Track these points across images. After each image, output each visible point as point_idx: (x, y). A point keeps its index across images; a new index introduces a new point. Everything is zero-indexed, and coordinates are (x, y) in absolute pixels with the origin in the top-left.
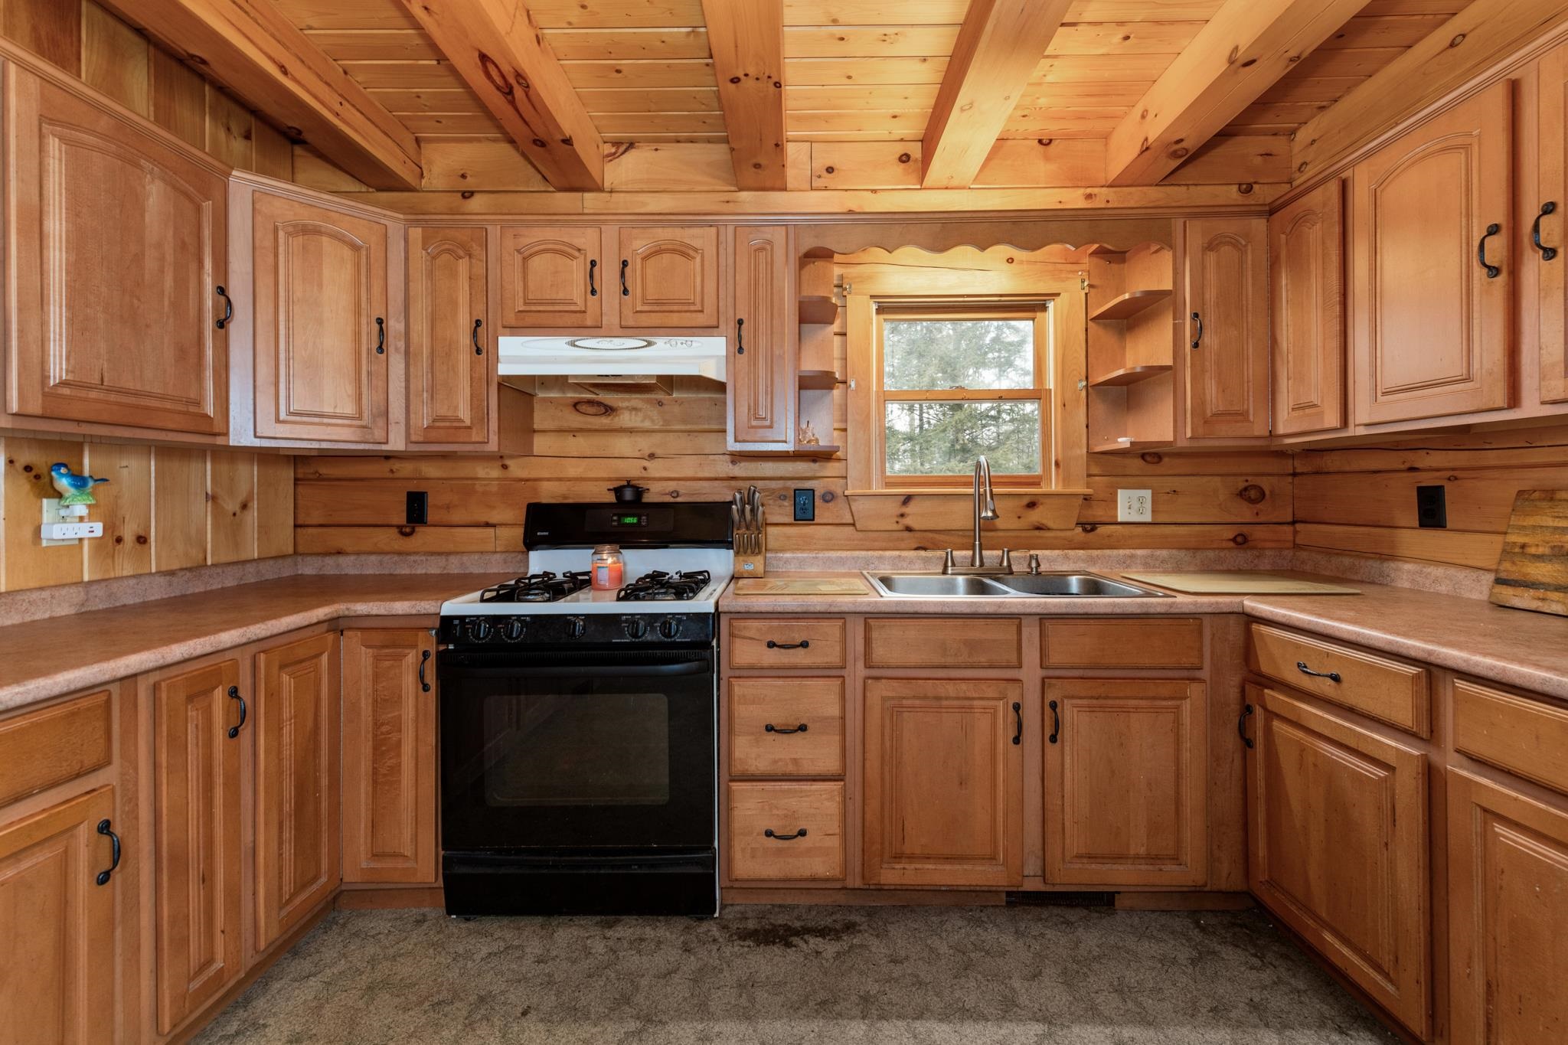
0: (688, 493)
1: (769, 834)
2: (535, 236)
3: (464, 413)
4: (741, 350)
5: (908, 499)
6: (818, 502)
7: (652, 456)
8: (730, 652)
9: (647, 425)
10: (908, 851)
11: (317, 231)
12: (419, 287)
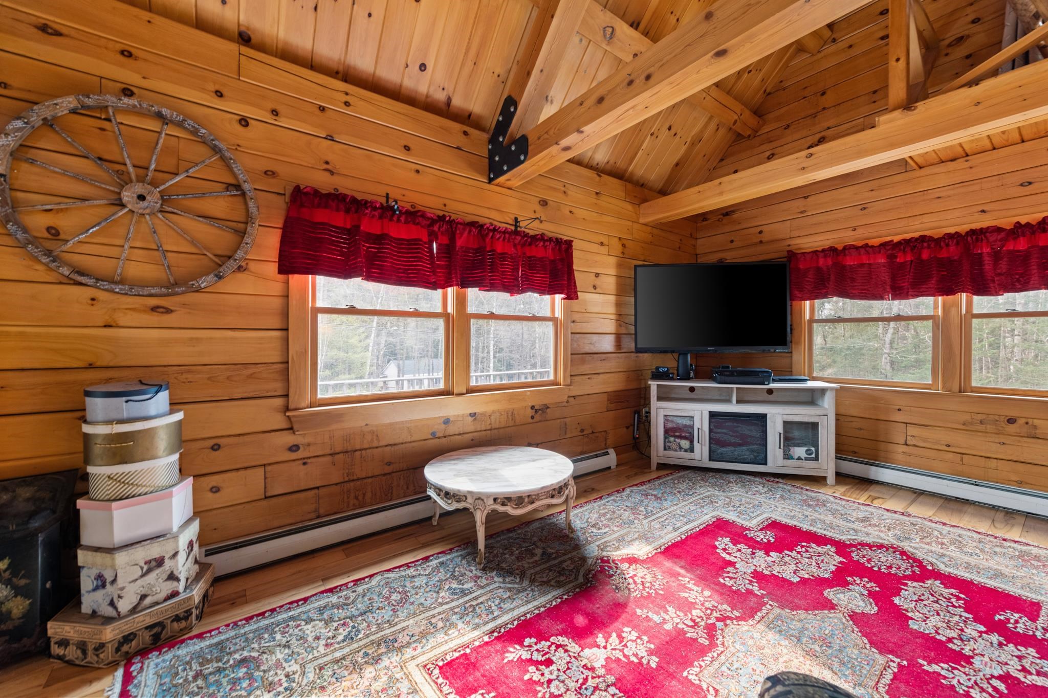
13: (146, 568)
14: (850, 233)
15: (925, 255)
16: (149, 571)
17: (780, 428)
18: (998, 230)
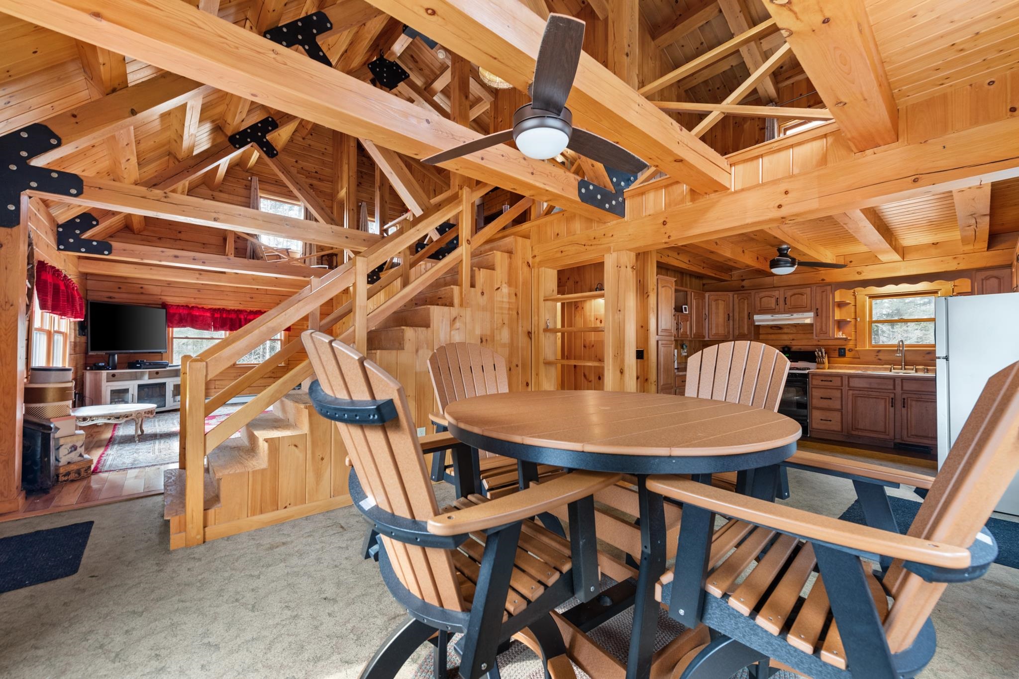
0: (804, 348)
1: (822, 420)
2: (762, 294)
3: (746, 332)
4: (817, 316)
5: (879, 351)
6: (847, 352)
7: (793, 340)
8: (812, 382)
9: (791, 332)
10: (859, 427)
11: (718, 300)
12: (736, 307)
13: (70, 450)
14: (193, 300)
15: (224, 316)
16: (71, 452)
17: (172, 388)
18: (246, 311)
